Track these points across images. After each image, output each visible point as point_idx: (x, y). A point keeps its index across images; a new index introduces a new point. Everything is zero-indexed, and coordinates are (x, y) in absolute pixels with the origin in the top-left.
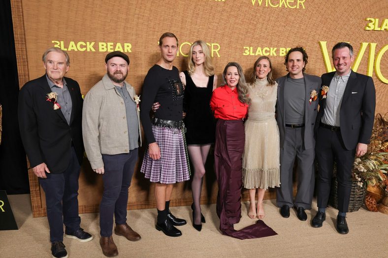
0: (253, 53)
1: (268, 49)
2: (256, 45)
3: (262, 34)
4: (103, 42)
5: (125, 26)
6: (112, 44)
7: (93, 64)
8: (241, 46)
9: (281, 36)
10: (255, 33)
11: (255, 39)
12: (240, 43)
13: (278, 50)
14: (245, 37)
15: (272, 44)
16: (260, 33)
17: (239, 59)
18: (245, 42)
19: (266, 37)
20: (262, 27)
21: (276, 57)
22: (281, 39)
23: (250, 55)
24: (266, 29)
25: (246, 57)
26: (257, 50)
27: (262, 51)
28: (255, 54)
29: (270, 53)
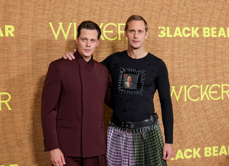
0: (170, 34)
1: (189, 29)
2: (173, 24)
3: (181, 11)
5: (6, 4)
8: (155, 26)
9: (203, 13)
10: (172, 10)
11: (172, 17)
12: (154, 22)
13: (201, 30)
14: (160, 15)
15: (192, 23)
16: (178, 10)
17: (153, 42)
18: (159, 20)
19: (186, 15)
20: (180, 3)
21: (199, 38)
22: (204, 17)
23: (167, 37)
24: (184, 5)
25: (163, 39)
26: (174, 31)
27: (181, 32)
28: (173, 36)
29: (191, 34)
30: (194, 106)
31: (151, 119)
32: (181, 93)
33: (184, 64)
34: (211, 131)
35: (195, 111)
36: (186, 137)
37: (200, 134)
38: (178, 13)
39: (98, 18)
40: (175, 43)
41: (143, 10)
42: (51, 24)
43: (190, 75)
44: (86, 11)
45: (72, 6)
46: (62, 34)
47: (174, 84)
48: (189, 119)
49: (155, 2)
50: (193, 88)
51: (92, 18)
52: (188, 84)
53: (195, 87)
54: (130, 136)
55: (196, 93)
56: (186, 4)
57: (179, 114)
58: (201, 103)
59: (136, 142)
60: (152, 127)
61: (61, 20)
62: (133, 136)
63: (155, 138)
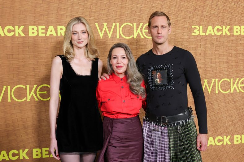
0: (203, 32)
1: (220, 28)
2: (206, 23)
3: (213, 12)
4: (34, 25)
5: (58, 7)
6: (44, 27)
7: (21, 50)
8: (190, 25)
9: (234, 13)
10: (205, 11)
11: (204, 17)
12: (188, 21)
13: (232, 28)
14: (194, 15)
15: (224, 22)
16: (211, 11)
17: (187, 40)
18: (193, 20)
19: (217, 15)
20: (212, 4)
21: (230, 36)
22: (234, 17)
23: (200, 35)
24: (216, 6)
25: (196, 37)
26: (207, 29)
27: (213, 30)
28: (206, 34)
29: (223, 32)
30: (225, 97)
31: (186, 113)
32: (213, 86)
33: (215, 59)
34: (240, 120)
35: (225, 102)
36: (217, 125)
37: (230, 123)
38: (211, 13)
39: (138, 18)
40: (207, 41)
41: (179, 11)
42: (97, 24)
43: (221, 69)
44: (127, 13)
45: (115, 8)
46: (107, 33)
47: (206, 78)
48: (220, 110)
49: (190, 3)
50: (224, 81)
51: (133, 19)
52: (219, 77)
53: (225, 80)
54: (165, 130)
55: (226, 86)
56: (218, 5)
57: (211, 104)
58: (231, 95)
59: (171, 136)
60: (187, 121)
61: (106, 21)
62: (168, 130)
63: (190, 131)
